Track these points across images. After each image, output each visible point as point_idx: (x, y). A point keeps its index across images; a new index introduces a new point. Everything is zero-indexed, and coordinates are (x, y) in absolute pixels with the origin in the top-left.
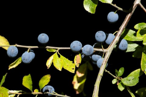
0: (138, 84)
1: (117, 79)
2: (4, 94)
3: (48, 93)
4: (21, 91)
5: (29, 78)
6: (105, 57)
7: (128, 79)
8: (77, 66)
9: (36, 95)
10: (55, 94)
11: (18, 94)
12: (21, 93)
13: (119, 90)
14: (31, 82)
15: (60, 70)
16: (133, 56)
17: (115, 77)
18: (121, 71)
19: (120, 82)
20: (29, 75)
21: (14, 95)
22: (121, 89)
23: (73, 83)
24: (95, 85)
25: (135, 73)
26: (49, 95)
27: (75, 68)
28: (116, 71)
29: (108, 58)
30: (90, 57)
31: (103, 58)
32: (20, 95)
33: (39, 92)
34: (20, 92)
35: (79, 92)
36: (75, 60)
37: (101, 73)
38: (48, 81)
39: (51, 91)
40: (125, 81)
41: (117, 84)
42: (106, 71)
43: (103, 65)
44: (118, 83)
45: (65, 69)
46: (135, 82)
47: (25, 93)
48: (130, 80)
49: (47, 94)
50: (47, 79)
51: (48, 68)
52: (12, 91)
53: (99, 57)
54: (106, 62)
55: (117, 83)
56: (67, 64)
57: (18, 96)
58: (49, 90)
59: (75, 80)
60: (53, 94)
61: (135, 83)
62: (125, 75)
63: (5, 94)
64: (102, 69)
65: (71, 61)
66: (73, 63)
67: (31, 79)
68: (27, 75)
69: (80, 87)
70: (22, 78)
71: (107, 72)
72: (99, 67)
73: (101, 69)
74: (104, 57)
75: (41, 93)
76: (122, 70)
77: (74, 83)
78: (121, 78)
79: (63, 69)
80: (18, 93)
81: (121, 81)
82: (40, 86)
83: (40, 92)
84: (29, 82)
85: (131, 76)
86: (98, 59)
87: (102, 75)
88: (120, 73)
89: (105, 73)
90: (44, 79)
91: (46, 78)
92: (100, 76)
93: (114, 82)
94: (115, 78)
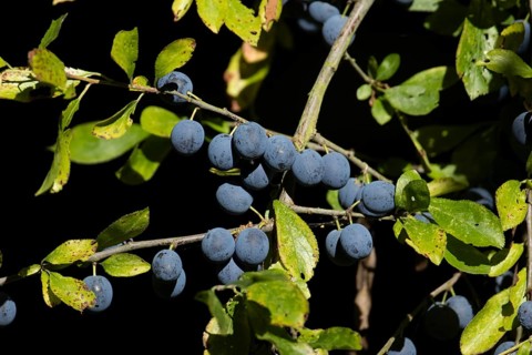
0: (434, 112)
1: (373, 88)
2: (54, 73)
3: (174, 92)
4: (99, 74)
5: (133, 38)
6: (352, 13)
7: (408, 91)
8: (265, 27)
9: (140, 93)
10: (194, 101)
11: (87, 83)
12: (97, 81)
13: (374, 121)
14: (134, 52)
15: (215, 29)
16: (427, 25)
17: (367, 78)
18: (389, 66)
19: (381, 98)
20: (135, 32)
21: (77, 83)
22: (382, 117)
23: (226, 76)
24: (310, 94)
25: (428, 78)
26: (176, 98)
27: (259, 32)
28: (371, 62)
29: (361, 19)
30: (305, 7)
31: (343, 16)
32: (93, 86)
33: (148, 84)
34: (93, 77)
35: (240, 104)
36: (262, 8)
37: (333, 61)
38: (187, 57)
39: (182, 88)
40: (396, 97)
41: (371, 103)
42: (348, 57)
43: (343, 38)
44: (373, 98)
45: (230, 28)
46: (426, 104)
47: (109, 82)
48: (411, 97)
49: (172, 95)
50: (183, 50)
51: (176, 20)
52: (71, 71)
53: (331, 11)
54: (353, 28)
55: (370, 98)
56: (237, 16)
57: (88, 86)
58: (179, 85)
59: (234, 68)
60: (190, 99)
61: (425, 107)
62: (397, 79)
63: (57, 74)
64: (338, 50)
65: (249, 7)
66: (256, 15)
67: (136, 42)
68: (129, 28)
69: (244, 93)
70: (114, 37)
71: (348, 62)
72: (329, 40)
73: (334, 47)
74: (348, 14)
75: (154, 90)
76: (391, 62)
77: (231, 77)
78: (386, 85)
79: (224, 28)
80: (88, 80)
81: (382, 94)
82: (156, 68)
83: (152, 86)
84: (130, 51)
85: (415, 83)
86: (330, 17)
87: (336, 68)
88: (384, 69)
89: (343, 63)
90: (175, 50)
91: (181, 47)
92: (329, 68)
93: (363, 93)
94: (367, 83)
